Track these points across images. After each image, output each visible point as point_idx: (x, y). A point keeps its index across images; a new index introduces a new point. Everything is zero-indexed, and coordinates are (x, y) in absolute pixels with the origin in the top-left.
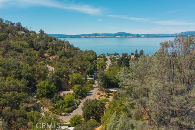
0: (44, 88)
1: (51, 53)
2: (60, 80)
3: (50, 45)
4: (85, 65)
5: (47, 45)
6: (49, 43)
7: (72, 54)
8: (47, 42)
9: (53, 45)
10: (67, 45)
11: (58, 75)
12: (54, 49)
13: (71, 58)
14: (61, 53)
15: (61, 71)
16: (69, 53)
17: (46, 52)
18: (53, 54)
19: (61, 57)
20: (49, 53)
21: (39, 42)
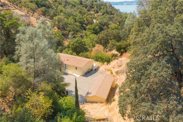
0: (91, 29)
1: (96, 11)
2: (102, 27)
3: (95, 5)
4: (123, 21)
5: (93, 5)
6: (95, 3)
7: (113, 13)
8: (93, 2)
9: (97, 4)
10: (109, 5)
11: (101, 24)
12: (98, 7)
13: (112, 16)
14: (104, 11)
15: (103, 22)
16: (110, 12)
17: (92, 10)
18: (97, 12)
19: (103, 14)
20: (94, 11)
21: (87, 2)
